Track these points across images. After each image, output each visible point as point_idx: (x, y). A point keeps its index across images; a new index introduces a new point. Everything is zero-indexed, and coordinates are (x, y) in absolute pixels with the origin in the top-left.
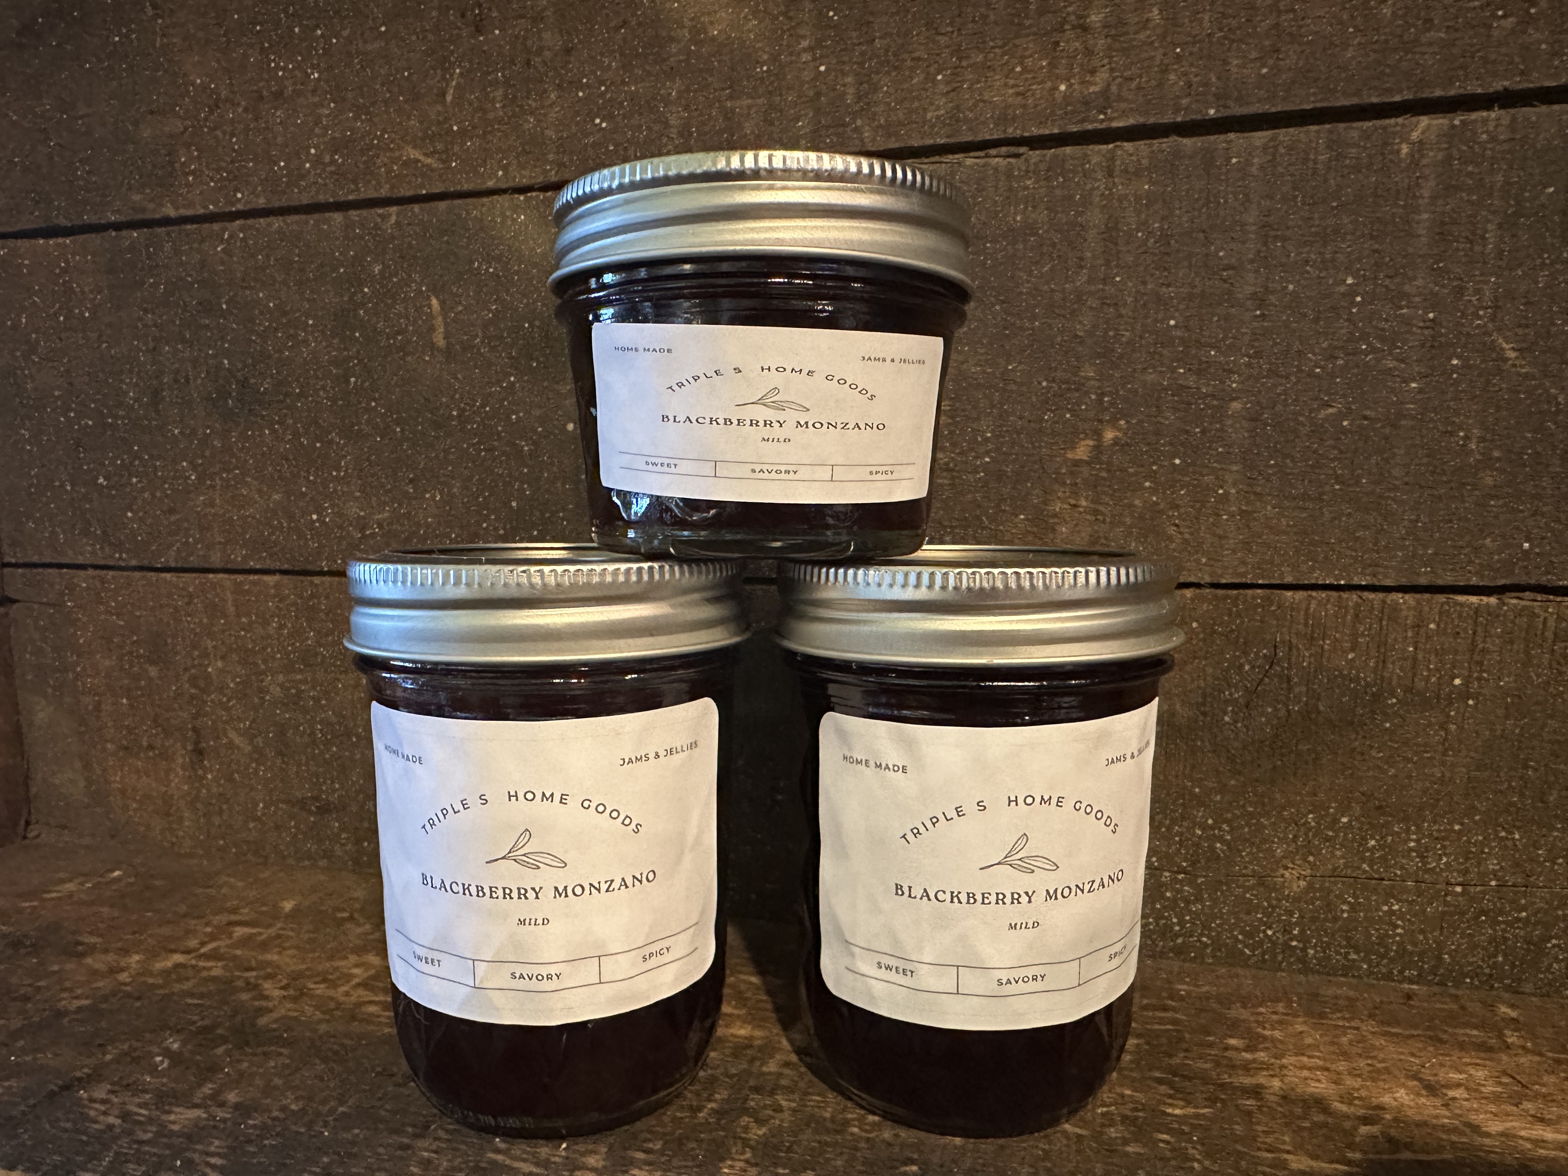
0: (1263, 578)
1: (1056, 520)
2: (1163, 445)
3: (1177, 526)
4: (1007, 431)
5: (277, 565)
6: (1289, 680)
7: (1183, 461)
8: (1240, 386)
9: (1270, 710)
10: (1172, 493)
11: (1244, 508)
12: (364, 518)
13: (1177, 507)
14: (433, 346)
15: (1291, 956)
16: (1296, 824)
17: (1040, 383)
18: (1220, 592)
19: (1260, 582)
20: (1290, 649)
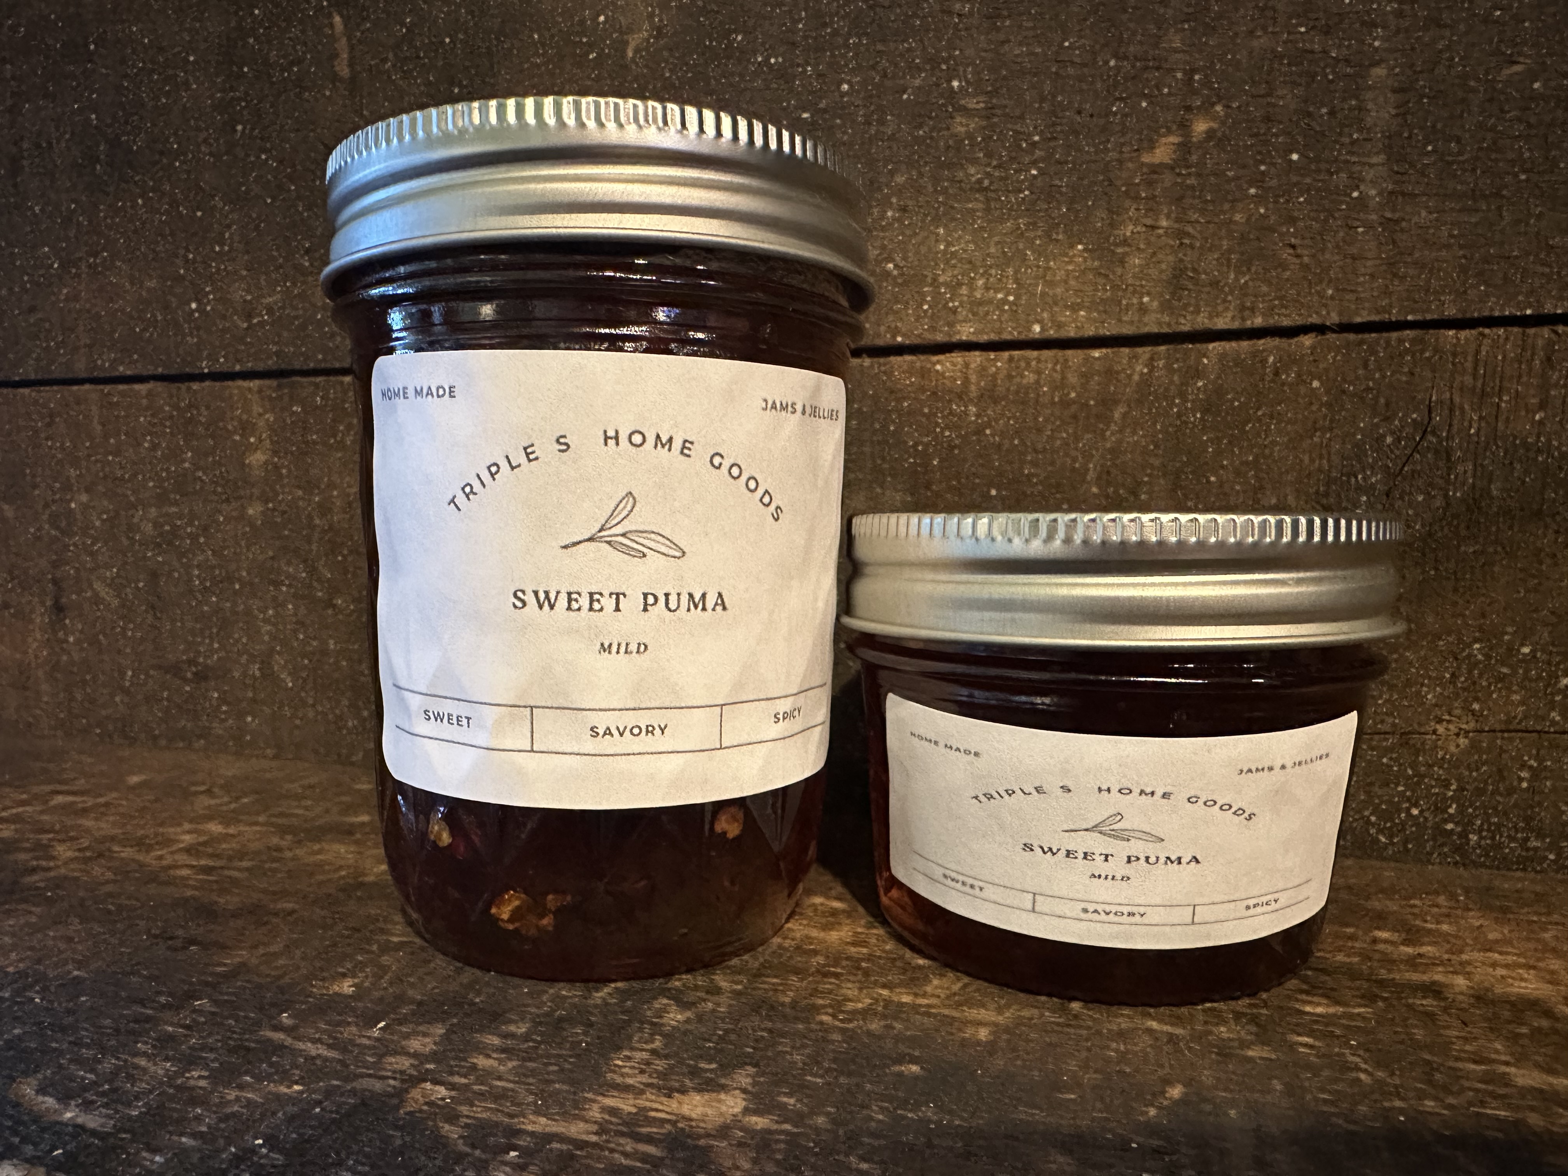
0: (1412, 312)
1: (1127, 249)
2: (1276, 135)
3: (1293, 247)
4: (1062, 131)
5: (150, 370)
6: (1448, 453)
7: (1302, 155)
8: (1386, 45)
9: (1420, 498)
10: (1288, 201)
11: (1389, 215)
12: (250, 302)
13: (1292, 220)
14: (335, 78)
15: (1442, 845)
16: (1456, 659)
17: (1106, 63)
18: (1352, 337)
19: (1410, 318)
20: (1451, 411)
